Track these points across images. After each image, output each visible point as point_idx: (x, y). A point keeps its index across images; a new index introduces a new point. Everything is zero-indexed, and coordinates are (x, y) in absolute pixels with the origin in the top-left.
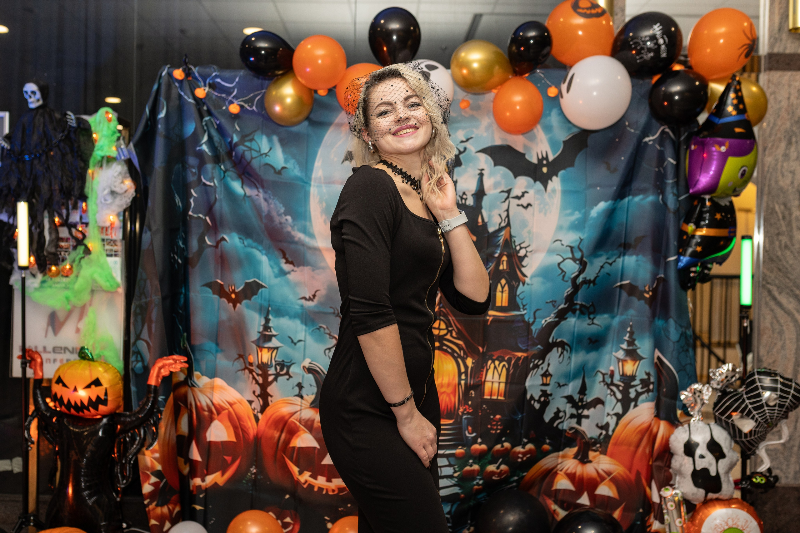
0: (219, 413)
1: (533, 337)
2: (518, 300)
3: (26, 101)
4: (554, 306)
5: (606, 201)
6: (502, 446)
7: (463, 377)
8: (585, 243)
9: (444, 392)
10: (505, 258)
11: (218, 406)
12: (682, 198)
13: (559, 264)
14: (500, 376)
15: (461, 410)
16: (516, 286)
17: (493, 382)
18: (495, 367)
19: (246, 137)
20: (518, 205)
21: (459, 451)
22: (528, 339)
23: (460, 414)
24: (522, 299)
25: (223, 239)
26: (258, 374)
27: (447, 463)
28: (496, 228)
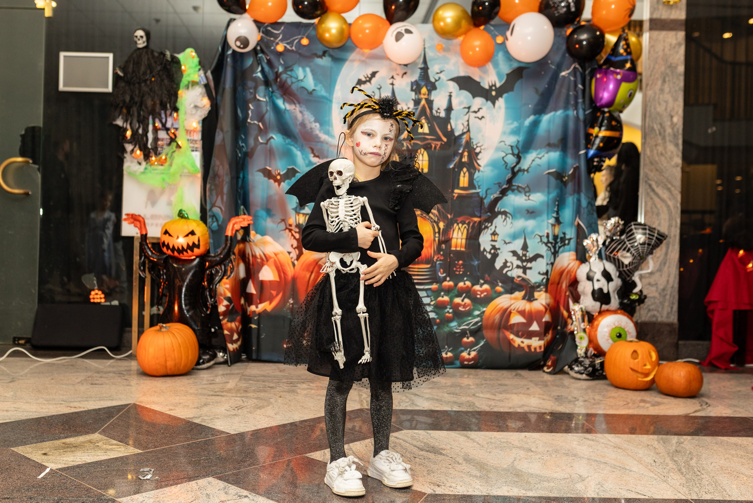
0: (267, 260)
1: (484, 207)
2: (475, 182)
3: (136, 42)
4: (499, 186)
5: (534, 114)
6: (465, 284)
7: (437, 235)
8: (520, 143)
10: (466, 154)
11: (267, 256)
12: (587, 112)
13: (503, 158)
14: (462, 234)
15: (436, 258)
16: (473, 173)
17: (457, 239)
18: (459, 228)
19: (288, 68)
20: (475, 117)
21: (434, 286)
22: (481, 210)
24: (478, 182)
25: (272, 138)
26: (296, 232)
27: (425, 295)
28: (460, 132)
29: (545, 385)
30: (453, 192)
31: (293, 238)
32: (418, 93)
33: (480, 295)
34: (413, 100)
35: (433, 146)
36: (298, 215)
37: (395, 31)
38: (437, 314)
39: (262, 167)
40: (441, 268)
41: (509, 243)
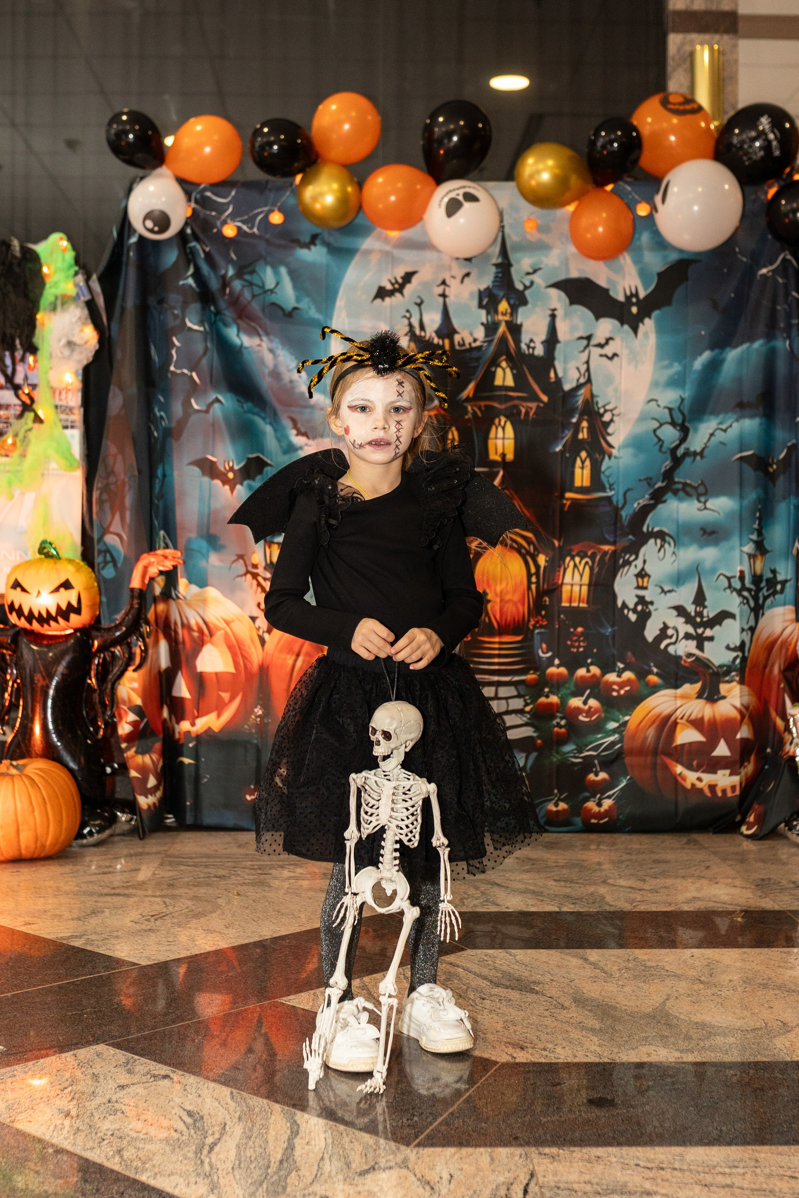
0: (211, 634)
1: (622, 525)
2: (603, 478)
4: (649, 484)
5: (712, 348)
6: (589, 671)
7: (534, 579)
8: (687, 403)
9: (509, 601)
10: (585, 424)
11: (211, 626)
13: (655, 431)
14: (581, 576)
15: (532, 622)
16: (600, 460)
17: (572, 585)
18: (575, 566)
19: (245, 268)
20: (601, 356)
21: (531, 676)
22: (616, 528)
23: (531, 627)
24: (608, 477)
25: (217, 400)
26: (265, 579)
27: (515, 693)
28: (574, 384)
29: (742, 859)
30: (562, 497)
31: (259, 590)
32: (492, 312)
33: (618, 691)
34: (482, 324)
35: (523, 410)
36: (270, 547)
37: (445, 196)
38: (537, 729)
39: (199, 456)
40: (542, 641)
41: (670, 591)
